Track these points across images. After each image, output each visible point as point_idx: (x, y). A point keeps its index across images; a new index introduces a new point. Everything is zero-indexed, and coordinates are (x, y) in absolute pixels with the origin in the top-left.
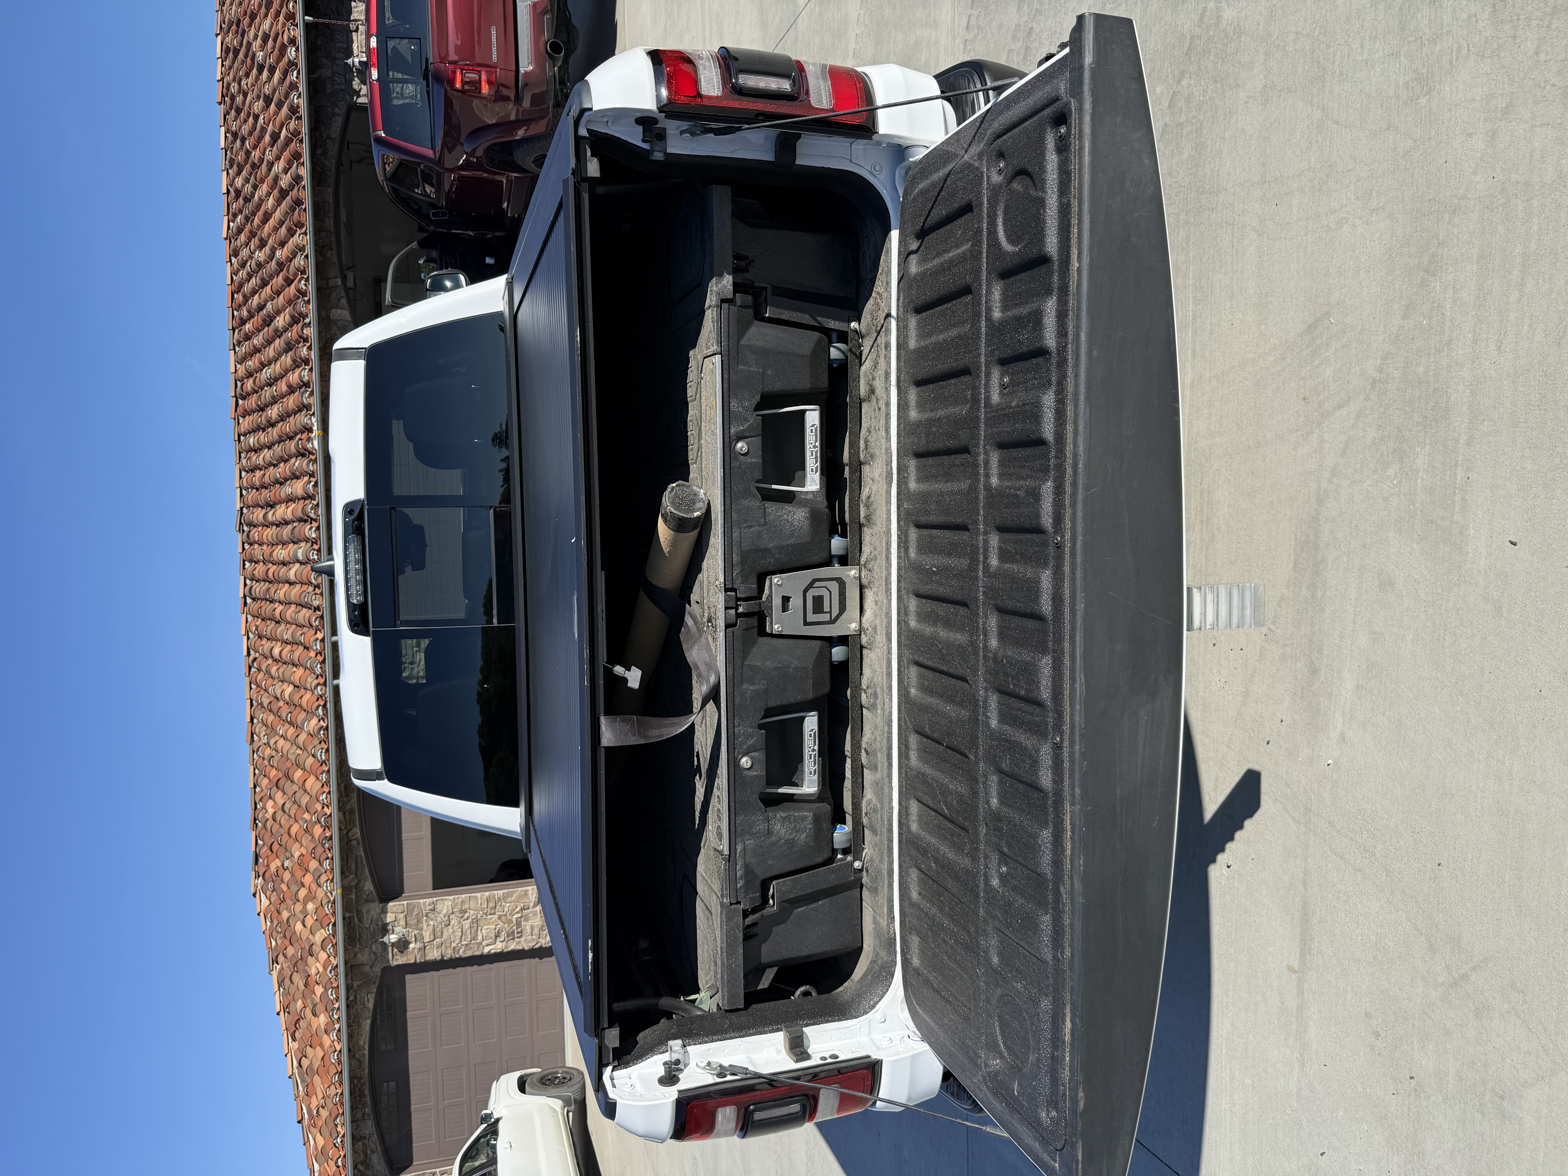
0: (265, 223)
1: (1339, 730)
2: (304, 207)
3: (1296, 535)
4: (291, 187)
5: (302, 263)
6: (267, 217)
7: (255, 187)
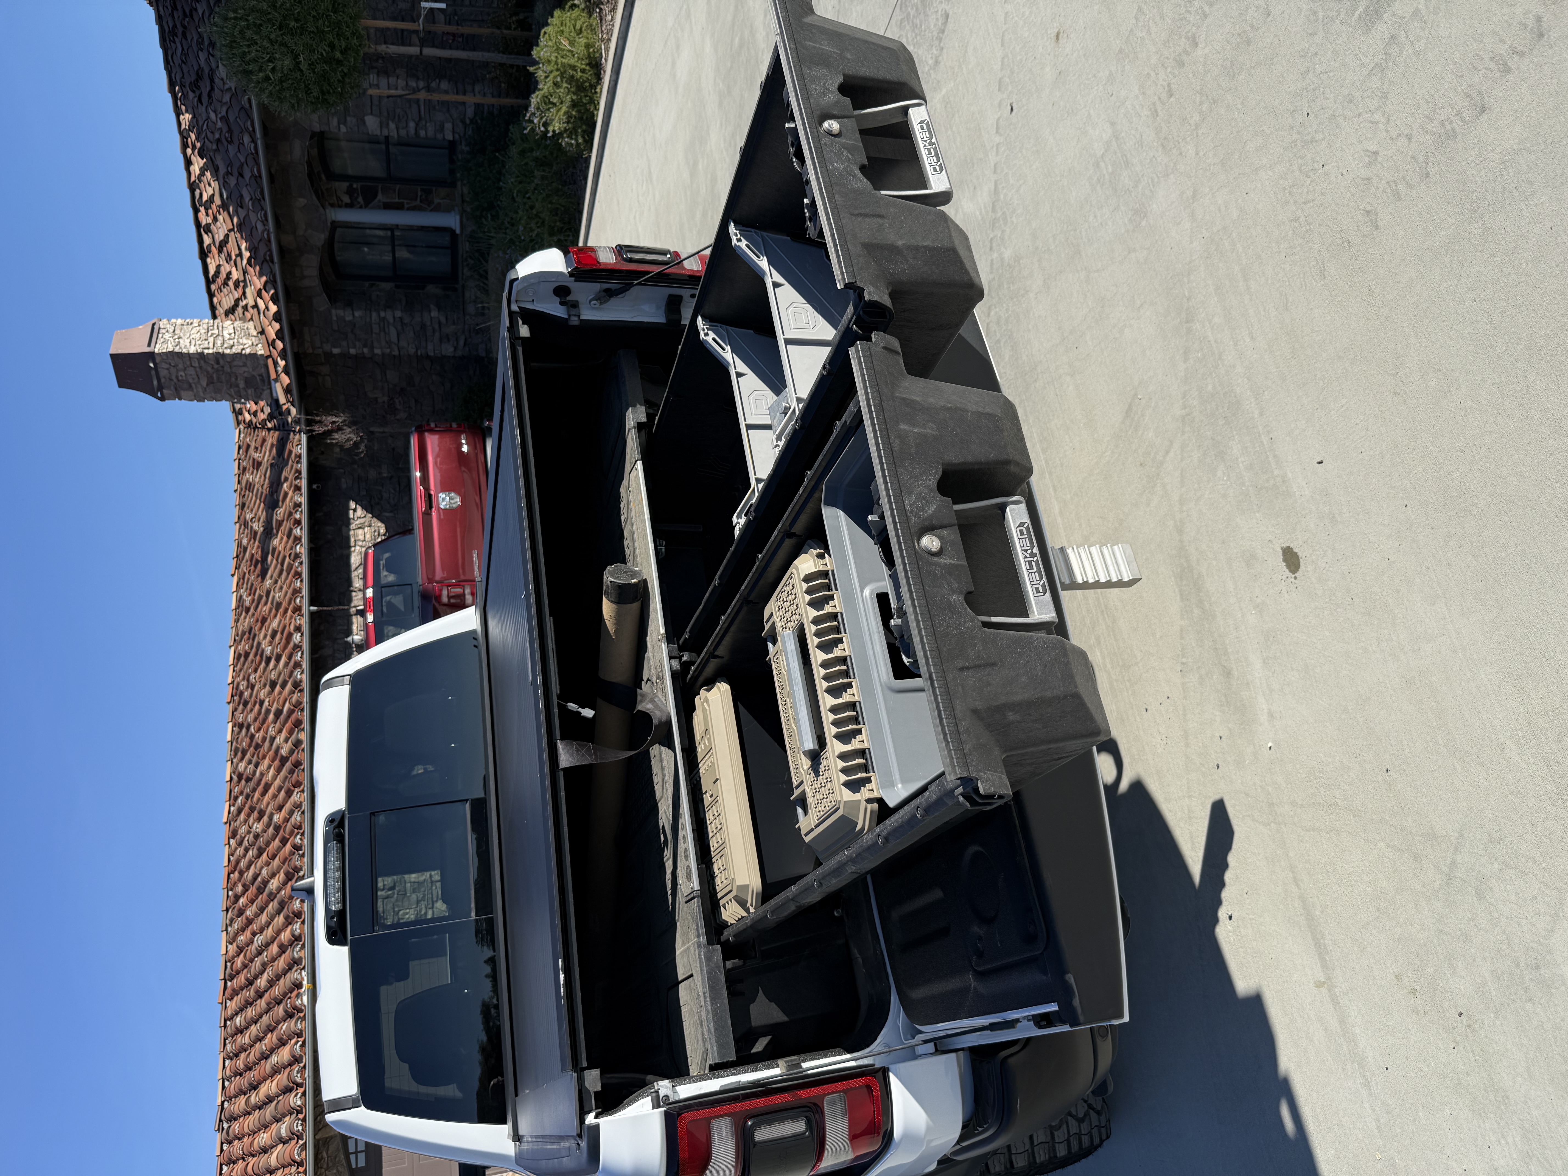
0: (265, 795)
1: (1265, 711)
2: (302, 767)
3: (1173, 571)
4: (291, 752)
5: (299, 819)
6: (267, 787)
7: (256, 766)
